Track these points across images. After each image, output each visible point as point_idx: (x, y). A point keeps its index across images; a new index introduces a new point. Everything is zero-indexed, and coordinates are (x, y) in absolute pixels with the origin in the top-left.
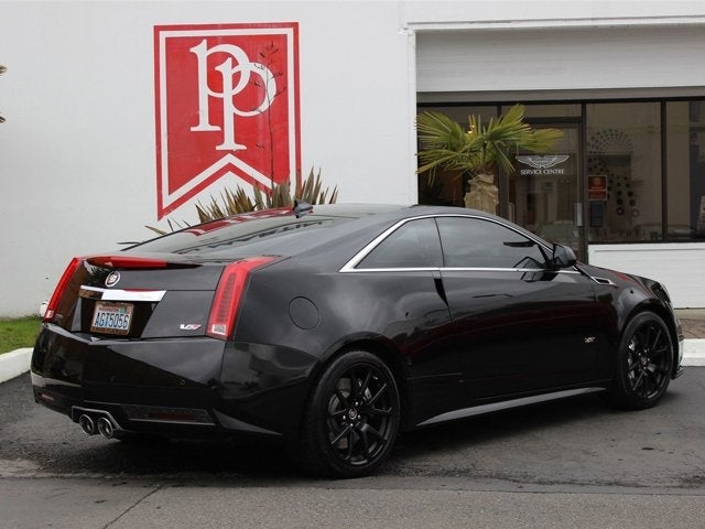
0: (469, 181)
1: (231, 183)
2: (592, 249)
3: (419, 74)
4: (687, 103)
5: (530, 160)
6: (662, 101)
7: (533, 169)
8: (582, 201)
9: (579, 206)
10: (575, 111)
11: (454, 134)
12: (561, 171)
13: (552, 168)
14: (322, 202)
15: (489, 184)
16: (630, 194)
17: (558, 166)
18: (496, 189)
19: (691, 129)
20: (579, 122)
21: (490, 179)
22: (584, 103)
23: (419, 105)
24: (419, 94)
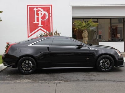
9: (97, 36)
11: (81, 24)
17: (94, 29)
18: (88, 33)
20: (97, 22)
24: (72, 17)
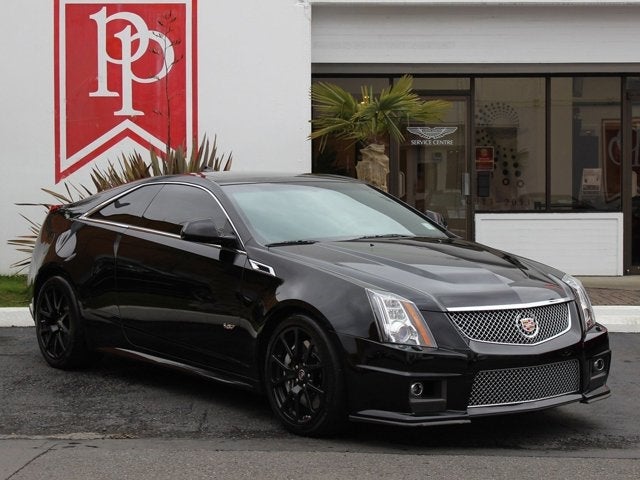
0: (361, 151)
1: (128, 147)
2: (478, 217)
3: (315, 45)
4: (571, 79)
5: (421, 130)
6: (547, 75)
7: (422, 139)
8: (469, 171)
9: (467, 175)
10: (464, 84)
11: (347, 104)
12: (450, 142)
13: (442, 139)
14: (217, 169)
15: (380, 154)
16: (516, 165)
17: (447, 137)
18: (387, 159)
19: (574, 104)
20: (468, 95)
21: (381, 148)
22: (472, 76)
23: (314, 76)
24: (314, 65)
